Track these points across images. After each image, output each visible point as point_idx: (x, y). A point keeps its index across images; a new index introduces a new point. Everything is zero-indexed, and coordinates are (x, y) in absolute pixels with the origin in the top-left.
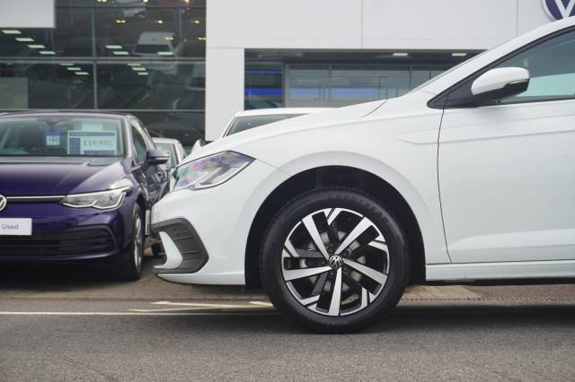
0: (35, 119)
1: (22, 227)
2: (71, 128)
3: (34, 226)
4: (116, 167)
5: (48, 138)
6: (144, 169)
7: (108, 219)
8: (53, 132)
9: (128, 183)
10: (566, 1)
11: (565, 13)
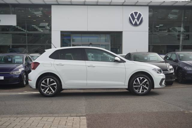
0: (6, 56)
1: (2, 78)
2: (13, 57)
3: (4, 78)
4: (21, 66)
5: (9, 59)
6: (27, 66)
7: (18, 76)
8: (10, 58)
9: (23, 69)
10: (134, 20)
11: (134, 23)
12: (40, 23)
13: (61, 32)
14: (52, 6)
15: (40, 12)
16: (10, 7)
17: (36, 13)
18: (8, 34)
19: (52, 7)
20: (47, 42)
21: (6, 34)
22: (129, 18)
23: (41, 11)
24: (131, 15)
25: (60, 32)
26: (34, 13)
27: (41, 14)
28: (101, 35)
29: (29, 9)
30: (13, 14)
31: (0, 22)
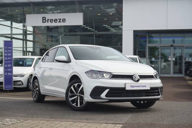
12: (112, 22)
13: (135, 31)
15: (113, 9)
16: (76, 4)
17: (108, 10)
18: (76, 35)
20: (119, 45)
21: (74, 35)
23: (115, 8)
25: (132, 32)
26: (106, 11)
27: (114, 11)
29: (101, 6)
30: (79, 12)
31: (65, 22)
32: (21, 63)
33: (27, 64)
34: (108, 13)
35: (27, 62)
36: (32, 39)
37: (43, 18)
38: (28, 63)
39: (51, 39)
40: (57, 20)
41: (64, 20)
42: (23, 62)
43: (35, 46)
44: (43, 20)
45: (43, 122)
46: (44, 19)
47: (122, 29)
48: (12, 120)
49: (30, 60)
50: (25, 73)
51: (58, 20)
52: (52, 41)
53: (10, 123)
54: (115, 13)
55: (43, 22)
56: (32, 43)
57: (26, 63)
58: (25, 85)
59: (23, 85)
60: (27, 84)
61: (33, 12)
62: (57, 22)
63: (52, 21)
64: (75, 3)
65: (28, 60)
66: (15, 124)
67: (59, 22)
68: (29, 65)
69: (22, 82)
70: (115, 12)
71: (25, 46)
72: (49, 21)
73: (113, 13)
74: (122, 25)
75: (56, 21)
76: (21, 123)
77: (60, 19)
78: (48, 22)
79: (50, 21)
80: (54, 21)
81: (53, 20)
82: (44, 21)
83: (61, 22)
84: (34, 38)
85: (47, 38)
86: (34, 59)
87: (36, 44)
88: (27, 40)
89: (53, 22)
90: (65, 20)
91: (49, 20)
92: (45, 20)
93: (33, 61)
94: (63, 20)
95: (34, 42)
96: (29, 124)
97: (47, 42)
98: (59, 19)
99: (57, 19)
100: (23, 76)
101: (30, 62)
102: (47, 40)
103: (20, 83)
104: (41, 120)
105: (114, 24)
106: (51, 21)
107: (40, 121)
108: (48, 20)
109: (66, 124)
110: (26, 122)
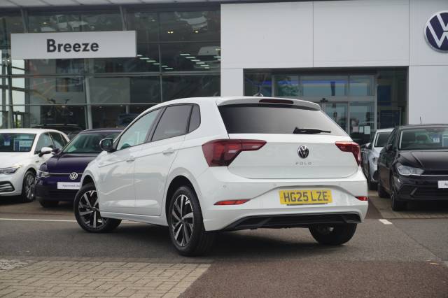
10: (439, 35)
11: (439, 43)
12: (199, 48)
13: (246, 72)
14: (222, 5)
15: (202, 19)
16: (121, 12)
17: (191, 21)
19: (222, 8)
22: (428, 29)
23: (205, 17)
24: (431, 22)
25: (242, 71)
26: (186, 22)
27: (204, 23)
28: (351, 77)
30: (128, 30)
31: (97, 50)
32: (7, 144)
33: (20, 146)
34: (190, 26)
35: (20, 142)
36: (23, 86)
37: (49, 41)
38: (22, 144)
39: (64, 86)
40: (80, 47)
41: (95, 47)
42: (12, 143)
43: (29, 102)
44: (49, 45)
45: (70, 263)
46: (51, 43)
47: (219, 62)
48: (14, 261)
49: (27, 138)
50: (17, 165)
51: (83, 47)
52: (67, 90)
53: (11, 267)
54: (206, 27)
55: (49, 51)
56: (23, 94)
57: (18, 143)
58: (18, 190)
59: (14, 189)
60: (21, 189)
61: (25, 28)
62: (79, 50)
63: (68, 49)
64: (119, 10)
65: (22, 138)
66: (20, 267)
67: (85, 50)
68: (25, 148)
69: (11, 185)
70: (206, 24)
71: (7, 102)
72: (62, 48)
73: (202, 26)
74: (220, 55)
75: (77, 49)
76: (31, 267)
77: (86, 45)
78: (59, 51)
79: (65, 48)
80: (72, 49)
81: (70, 47)
82: (52, 48)
83: (88, 50)
84: (27, 83)
85: (57, 84)
86: (35, 135)
87: (32, 97)
88: (12, 88)
89: (70, 51)
90: (97, 46)
91: (62, 45)
92: (53, 45)
93: (33, 140)
94: (92, 47)
95: (27, 91)
96: (46, 268)
97: (57, 91)
98: (83, 44)
99: (79, 45)
100: (14, 172)
101: (27, 142)
102: (56, 87)
103: (7, 186)
104: (66, 260)
105: (204, 51)
106: (67, 47)
107: (64, 262)
108: (60, 46)
109: (112, 265)
110: (39, 263)
